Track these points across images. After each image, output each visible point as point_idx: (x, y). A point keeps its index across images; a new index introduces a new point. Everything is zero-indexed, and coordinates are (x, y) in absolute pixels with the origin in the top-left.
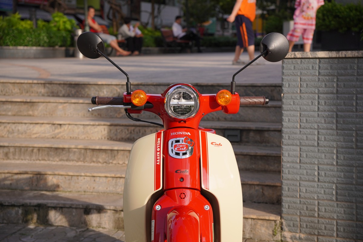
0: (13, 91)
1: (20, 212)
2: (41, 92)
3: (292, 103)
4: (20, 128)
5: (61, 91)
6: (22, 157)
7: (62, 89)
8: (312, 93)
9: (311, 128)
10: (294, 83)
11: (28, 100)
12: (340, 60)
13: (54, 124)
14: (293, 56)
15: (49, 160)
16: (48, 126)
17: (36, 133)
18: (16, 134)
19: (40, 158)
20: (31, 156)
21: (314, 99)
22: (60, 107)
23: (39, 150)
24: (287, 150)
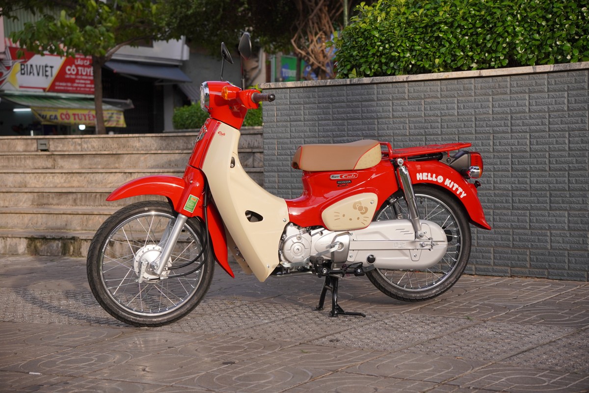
0: (112, 146)
1: (60, 245)
2: (136, 147)
3: (270, 132)
4: (97, 178)
5: (153, 144)
6: (88, 203)
7: (154, 143)
8: (285, 121)
9: (286, 155)
10: (271, 112)
11: (114, 153)
12: (305, 89)
13: (125, 173)
14: (268, 87)
15: (109, 206)
16: (120, 175)
17: (110, 183)
18: (94, 184)
19: (102, 204)
20: (94, 201)
21: (287, 127)
22: (142, 158)
23: (101, 195)
24: (267, 177)
